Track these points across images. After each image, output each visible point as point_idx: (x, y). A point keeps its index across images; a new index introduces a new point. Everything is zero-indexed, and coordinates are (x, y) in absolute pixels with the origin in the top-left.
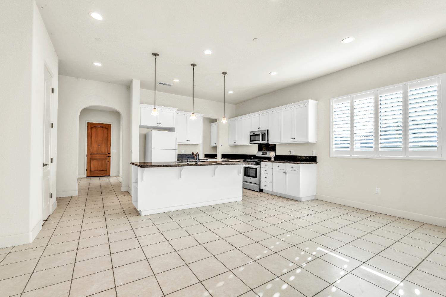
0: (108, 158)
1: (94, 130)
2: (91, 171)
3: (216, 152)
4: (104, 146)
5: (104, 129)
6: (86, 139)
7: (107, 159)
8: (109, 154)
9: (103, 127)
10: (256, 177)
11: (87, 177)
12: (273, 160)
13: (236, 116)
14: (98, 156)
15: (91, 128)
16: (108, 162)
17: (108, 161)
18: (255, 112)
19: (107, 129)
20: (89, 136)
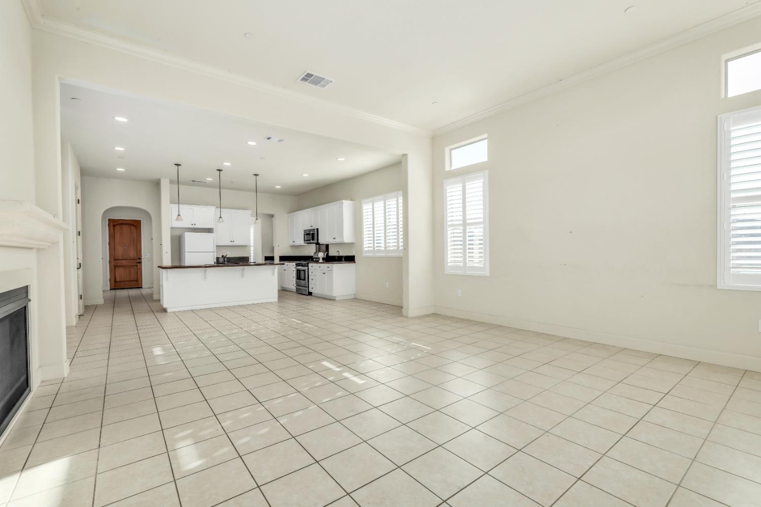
0: (139, 264)
1: (118, 228)
2: (115, 281)
3: (274, 254)
4: (132, 249)
5: (132, 227)
6: (108, 241)
7: (137, 266)
8: (140, 259)
9: (130, 225)
10: (304, 280)
11: (111, 289)
12: (321, 261)
13: (292, 212)
14: (124, 263)
15: (114, 226)
16: (139, 270)
17: (139, 268)
18: (310, 208)
19: (135, 226)
20: (112, 237)
